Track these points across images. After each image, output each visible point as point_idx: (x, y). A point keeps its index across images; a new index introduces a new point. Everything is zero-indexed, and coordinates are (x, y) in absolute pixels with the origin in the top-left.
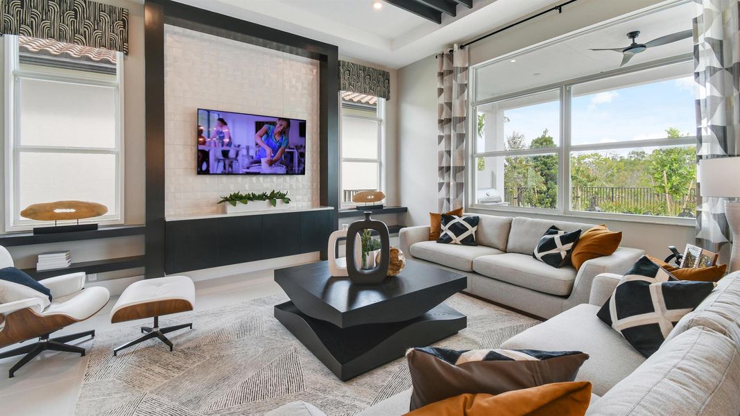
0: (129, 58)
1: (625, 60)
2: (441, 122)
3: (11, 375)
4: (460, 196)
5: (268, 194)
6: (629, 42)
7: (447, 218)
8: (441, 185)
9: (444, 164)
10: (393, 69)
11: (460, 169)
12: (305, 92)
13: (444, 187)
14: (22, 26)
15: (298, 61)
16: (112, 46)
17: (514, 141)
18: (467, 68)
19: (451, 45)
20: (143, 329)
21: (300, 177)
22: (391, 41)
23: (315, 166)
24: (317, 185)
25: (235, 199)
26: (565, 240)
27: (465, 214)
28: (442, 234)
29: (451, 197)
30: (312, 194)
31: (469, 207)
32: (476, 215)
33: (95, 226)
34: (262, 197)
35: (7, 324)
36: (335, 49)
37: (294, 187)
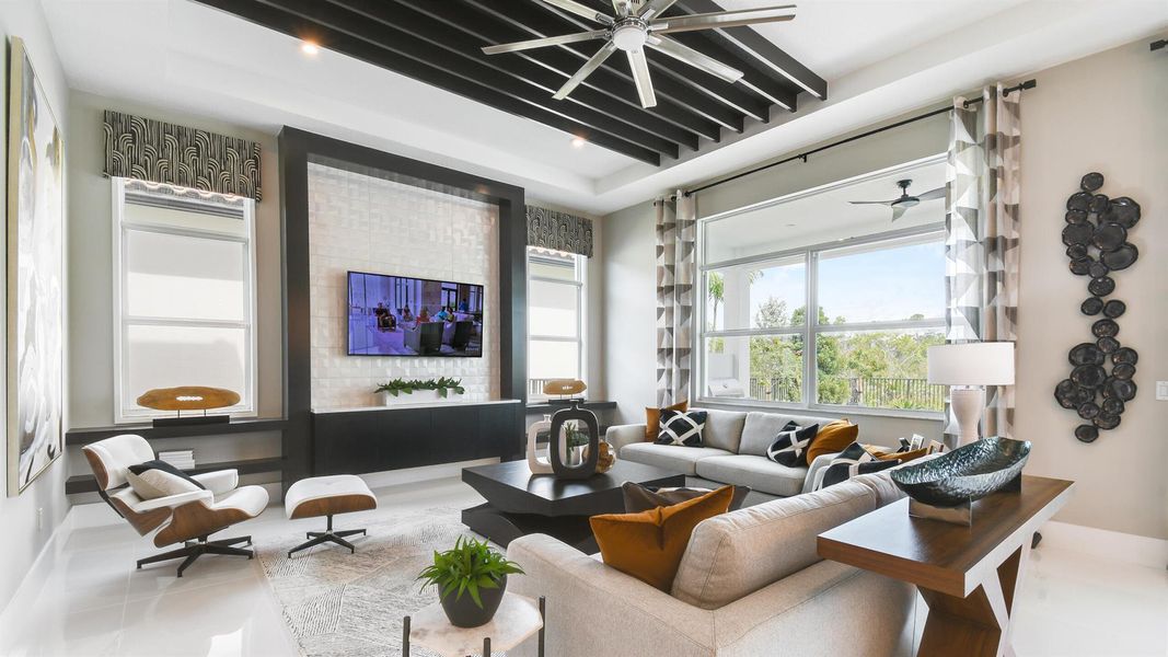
0: (261, 205)
1: (896, 216)
2: (660, 289)
3: (180, 575)
4: (685, 387)
5: (436, 382)
6: (899, 193)
7: (667, 414)
8: (660, 372)
9: (665, 345)
10: (598, 216)
11: (685, 353)
12: (481, 247)
13: (664, 375)
14: (135, 166)
15: (471, 207)
16: (243, 192)
17: (772, 311)
18: (694, 222)
19: (674, 190)
20: (309, 534)
21: (475, 360)
22: (594, 182)
23: (494, 345)
24: (497, 371)
25: (396, 387)
26: (800, 436)
27: (690, 410)
28: (661, 434)
29: (674, 389)
30: (491, 383)
31: (697, 400)
32: (703, 410)
33: (226, 419)
34: (430, 385)
35: (174, 519)
36: (520, 191)
37: (467, 373)
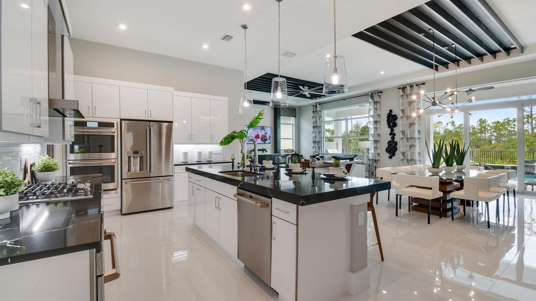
2: (313, 127)
8: (314, 147)
9: (315, 140)
10: (298, 107)
11: (319, 142)
18: (321, 111)
19: (317, 103)
21: (269, 144)
23: (273, 141)
24: (273, 147)
29: (317, 151)
30: (273, 150)
